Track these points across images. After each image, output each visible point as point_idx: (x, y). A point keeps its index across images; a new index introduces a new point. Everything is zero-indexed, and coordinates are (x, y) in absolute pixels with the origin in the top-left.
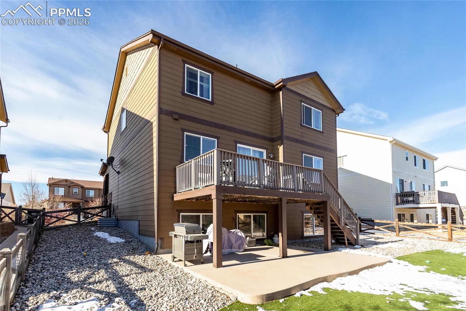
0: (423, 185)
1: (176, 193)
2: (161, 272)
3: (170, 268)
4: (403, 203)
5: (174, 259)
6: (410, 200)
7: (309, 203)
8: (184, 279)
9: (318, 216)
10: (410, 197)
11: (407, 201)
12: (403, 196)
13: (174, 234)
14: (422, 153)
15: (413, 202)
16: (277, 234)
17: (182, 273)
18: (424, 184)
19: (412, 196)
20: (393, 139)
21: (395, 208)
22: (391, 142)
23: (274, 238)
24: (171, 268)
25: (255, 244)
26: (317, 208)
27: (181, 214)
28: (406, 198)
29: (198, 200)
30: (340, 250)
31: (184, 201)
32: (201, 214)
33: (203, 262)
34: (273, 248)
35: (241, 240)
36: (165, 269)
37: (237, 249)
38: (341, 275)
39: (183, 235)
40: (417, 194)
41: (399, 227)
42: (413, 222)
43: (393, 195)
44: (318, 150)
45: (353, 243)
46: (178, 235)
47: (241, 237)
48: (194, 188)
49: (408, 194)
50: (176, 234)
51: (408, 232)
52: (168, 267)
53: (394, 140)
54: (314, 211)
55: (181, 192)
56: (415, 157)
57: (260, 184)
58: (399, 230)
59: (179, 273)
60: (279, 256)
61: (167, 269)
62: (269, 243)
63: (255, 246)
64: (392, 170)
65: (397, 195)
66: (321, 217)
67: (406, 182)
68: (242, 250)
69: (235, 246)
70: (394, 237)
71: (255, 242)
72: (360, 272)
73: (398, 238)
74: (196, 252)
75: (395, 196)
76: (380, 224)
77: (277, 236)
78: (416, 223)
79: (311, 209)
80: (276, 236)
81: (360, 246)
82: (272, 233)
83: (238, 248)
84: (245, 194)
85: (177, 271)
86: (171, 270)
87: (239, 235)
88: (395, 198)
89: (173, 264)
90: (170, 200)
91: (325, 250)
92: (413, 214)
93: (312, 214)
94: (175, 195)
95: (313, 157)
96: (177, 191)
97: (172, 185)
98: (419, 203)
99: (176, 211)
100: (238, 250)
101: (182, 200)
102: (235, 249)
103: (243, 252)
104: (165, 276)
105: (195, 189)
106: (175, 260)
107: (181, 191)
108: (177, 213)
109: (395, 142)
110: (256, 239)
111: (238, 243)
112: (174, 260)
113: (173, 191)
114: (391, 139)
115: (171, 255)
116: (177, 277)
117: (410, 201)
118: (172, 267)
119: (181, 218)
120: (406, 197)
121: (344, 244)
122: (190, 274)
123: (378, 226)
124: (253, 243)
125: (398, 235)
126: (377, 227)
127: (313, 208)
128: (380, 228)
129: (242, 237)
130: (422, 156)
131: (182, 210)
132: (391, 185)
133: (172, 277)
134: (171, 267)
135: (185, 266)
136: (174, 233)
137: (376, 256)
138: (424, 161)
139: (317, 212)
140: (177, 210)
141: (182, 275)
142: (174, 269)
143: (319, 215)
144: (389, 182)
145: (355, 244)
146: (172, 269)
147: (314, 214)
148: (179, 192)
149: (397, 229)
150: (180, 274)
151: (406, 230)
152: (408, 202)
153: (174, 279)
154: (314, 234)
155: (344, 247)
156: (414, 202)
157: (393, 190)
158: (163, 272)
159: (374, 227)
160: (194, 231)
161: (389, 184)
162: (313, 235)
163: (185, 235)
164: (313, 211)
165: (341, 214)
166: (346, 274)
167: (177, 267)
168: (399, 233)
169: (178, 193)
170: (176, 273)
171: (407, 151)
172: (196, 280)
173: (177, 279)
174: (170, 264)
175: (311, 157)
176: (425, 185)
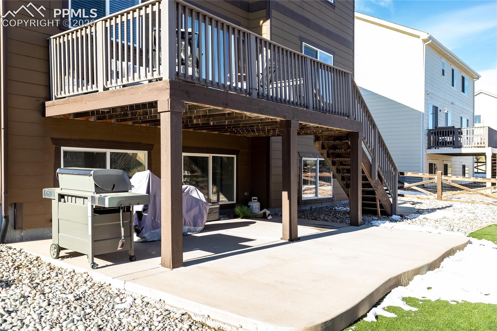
0: (460, 119)
1: (50, 99)
2: (35, 285)
3: (53, 274)
4: (438, 145)
5: (59, 251)
6: (448, 140)
7: (321, 137)
8: (101, 299)
9: (333, 161)
10: (448, 136)
11: (443, 142)
12: (438, 135)
13: (59, 194)
14: (463, 65)
15: (452, 145)
16: (256, 197)
17: (89, 284)
18: (462, 116)
19: (451, 134)
20: (429, 35)
21: (426, 154)
22: (424, 41)
23: (250, 204)
24: (57, 273)
25: (217, 216)
26: (334, 147)
27: (63, 149)
28: (443, 138)
29: (104, 118)
30: (377, 224)
31: (68, 119)
32: (108, 151)
33: (133, 256)
34: (255, 222)
35: (198, 207)
36: (41, 276)
37: (190, 225)
38: (418, 271)
39: (89, 195)
40: (459, 132)
41: (442, 183)
42: (465, 176)
43: (424, 131)
44: (327, 40)
45: (389, 210)
46: (68, 196)
47: (198, 201)
48: (104, 86)
49: (446, 132)
50: (63, 192)
51: (454, 192)
52: (47, 272)
53: (430, 38)
54: (327, 151)
55: (65, 97)
56: (453, 70)
57: (252, 88)
58: (442, 189)
59: (80, 285)
60: (282, 239)
61: (46, 276)
62: (243, 213)
63: (219, 220)
64: (425, 90)
65: (430, 133)
66: (337, 163)
67: (440, 111)
68: (201, 228)
69: (187, 220)
70: (435, 200)
71: (217, 210)
72: (441, 264)
73: (441, 204)
74: (123, 234)
75: (427, 134)
76: (412, 180)
77: (256, 199)
78: (450, 179)
79: (323, 147)
80: (254, 199)
81: (399, 216)
82: (246, 194)
83: (192, 224)
84: (226, 106)
85: (74, 280)
86: (57, 278)
87: (193, 197)
88: (427, 138)
89: (58, 263)
90: (36, 116)
91: (351, 224)
92: (447, 164)
93: (325, 158)
94: (47, 103)
95: (319, 50)
96: (54, 93)
97: (40, 79)
98: (460, 147)
99: (50, 140)
100: (192, 228)
101: (64, 115)
102: (188, 225)
103: (202, 231)
104: (51, 295)
105: (105, 89)
106: (62, 253)
107: (63, 95)
108: (54, 146)
109: (431, 41)
110: (220, 205)
111: (193, 212)
112: (58, 254)
113: (42, 93)
114: (426, 36)
115: (49, 242)
116: (81, 296)
117: (448, 142)
118: (57, 270)
119: (64, 158)
120: (443, 136)
121: (375, 213)
122: (110, 286)
123: (410, 182)
124: (215, 213)
125: (440, 198)
126: (408, 184)
127: (326, 146)
128: (413, 186)
129: (200, 200)
130: (461, 71)
131: (65, 140)
132: (422, 115)
133: (71, 297)
134: (55, 272)
135: (93, 267)
136: (57, 191)
137: (440, 233)
138: (463, 78)
139: (333, 154)
140: (52, 139)
141: (92, 290)
142: (65, 277)
143: (335, 159)
144: (419, 110)
145: (390, 214)
146: (60, 276)
147: (328, 157)
148: (59, 96)
149: (439, 188)
150: (85, 288)
151: (453, 188)
152: (445, 144)
153: (76, 300)
154: (316, 195)
155: (376, 218)
156: (454, 145)
157: (424, 124)
158: (39, 284)
159: (404, 184)
160: (114, 185)
161: (418, 113)
162: (316, 198)
163: (92, 194)
164: (325, 152)
165: (375, 158)
166: (426, 269)
167: (72, 270)
168: (442, 195)
169: (56, 99)
170: (72, 285)
171: (444, 60)
172: (135, 299)
173: (83, 299)
174: (49, 264)
175: (314, 50)
176: (463, 119)
